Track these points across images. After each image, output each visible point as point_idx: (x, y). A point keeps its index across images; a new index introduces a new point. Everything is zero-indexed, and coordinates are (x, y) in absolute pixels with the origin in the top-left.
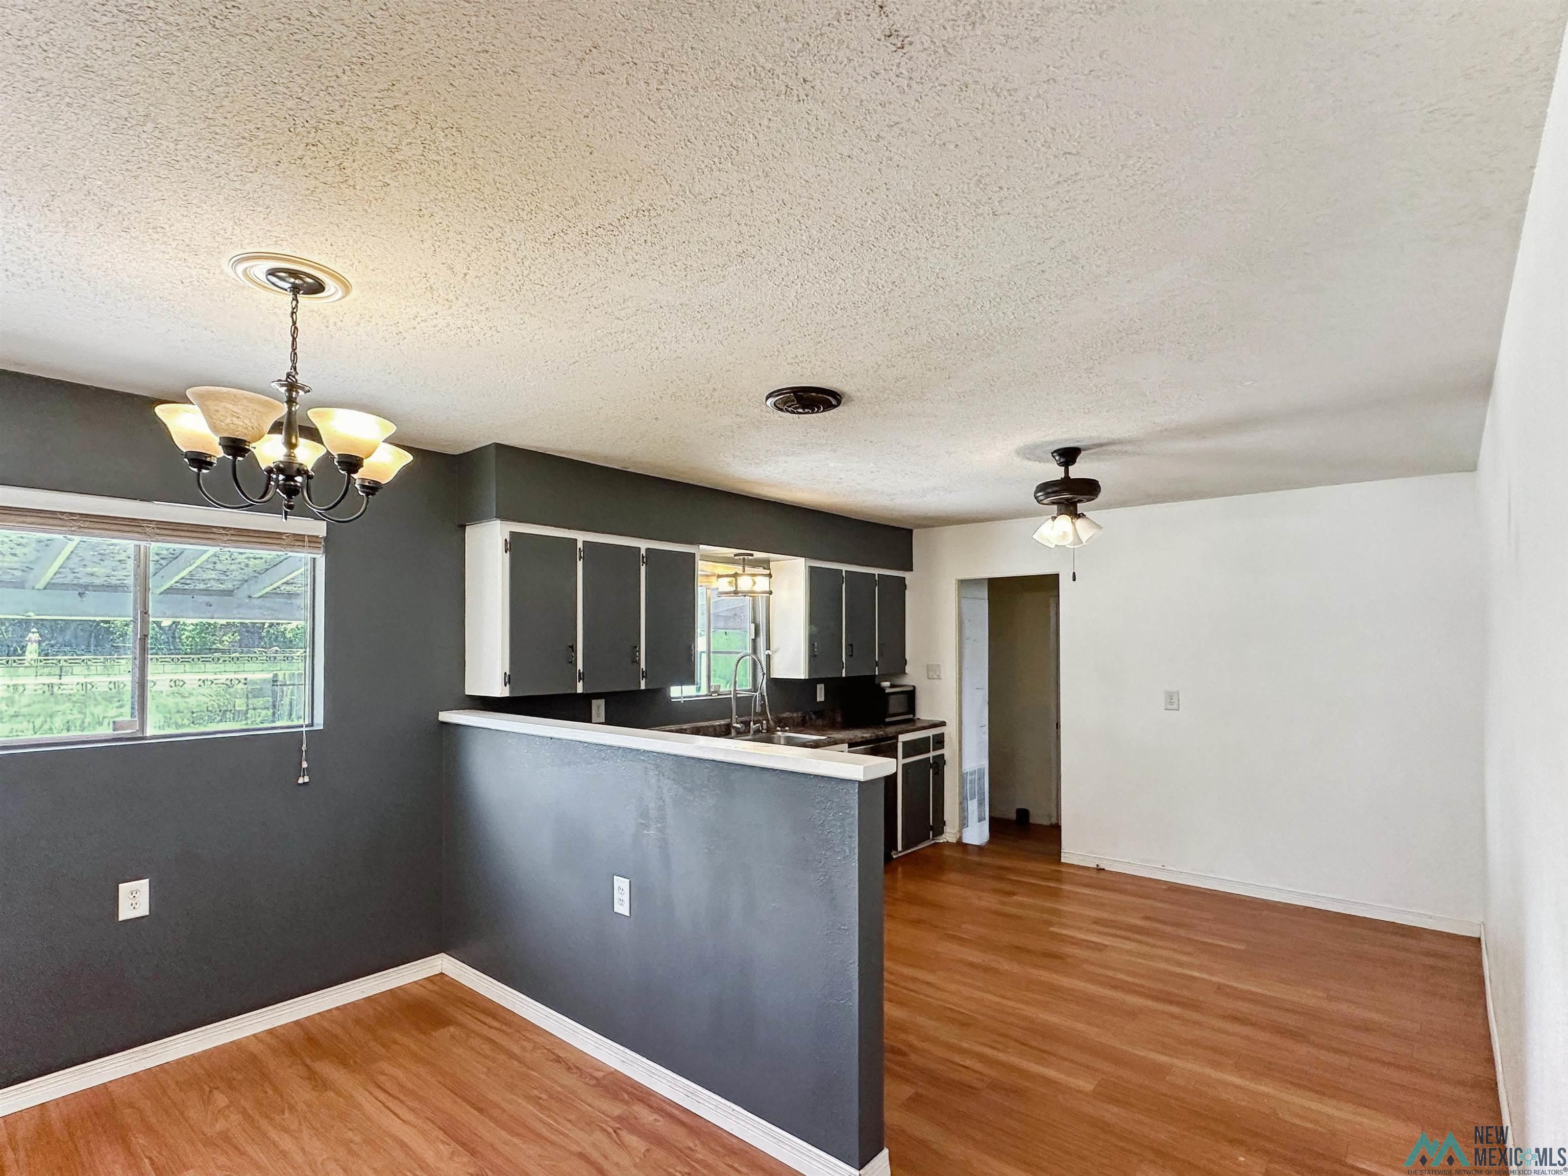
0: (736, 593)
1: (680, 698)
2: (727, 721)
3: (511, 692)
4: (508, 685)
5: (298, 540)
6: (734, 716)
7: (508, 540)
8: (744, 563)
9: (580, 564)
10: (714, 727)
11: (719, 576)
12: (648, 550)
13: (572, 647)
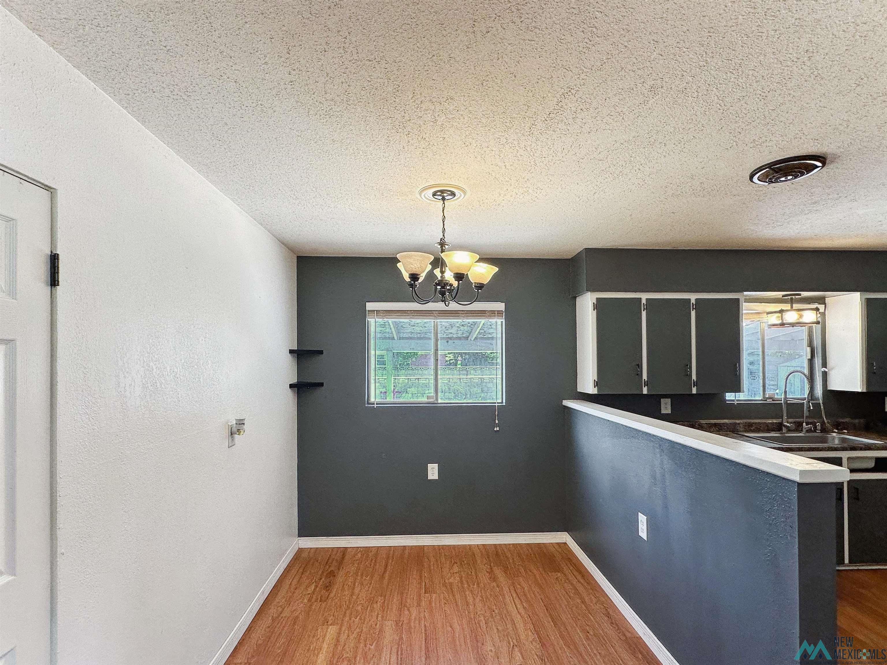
0: (782, 325)
1: (733, 401)
2: (779, 420)
3: (598, 391)
4: (596, 387)
5: (493, 313)
6: (785, 417)
7: (595, 303)
8: (792, 302)
9: (644, 314)
10: (767, 425)
11: (768, 313)
12: (696, 300)
13: (638, 365)
